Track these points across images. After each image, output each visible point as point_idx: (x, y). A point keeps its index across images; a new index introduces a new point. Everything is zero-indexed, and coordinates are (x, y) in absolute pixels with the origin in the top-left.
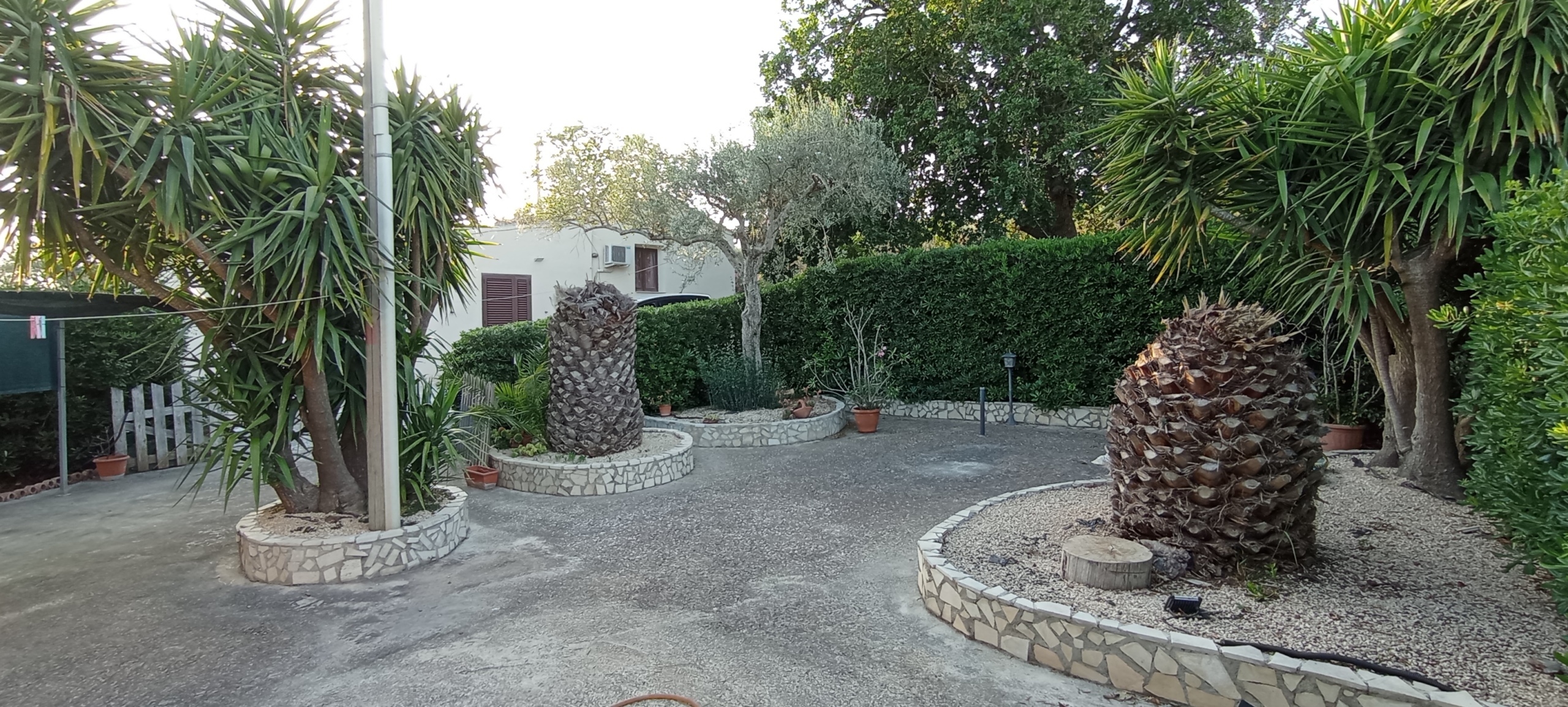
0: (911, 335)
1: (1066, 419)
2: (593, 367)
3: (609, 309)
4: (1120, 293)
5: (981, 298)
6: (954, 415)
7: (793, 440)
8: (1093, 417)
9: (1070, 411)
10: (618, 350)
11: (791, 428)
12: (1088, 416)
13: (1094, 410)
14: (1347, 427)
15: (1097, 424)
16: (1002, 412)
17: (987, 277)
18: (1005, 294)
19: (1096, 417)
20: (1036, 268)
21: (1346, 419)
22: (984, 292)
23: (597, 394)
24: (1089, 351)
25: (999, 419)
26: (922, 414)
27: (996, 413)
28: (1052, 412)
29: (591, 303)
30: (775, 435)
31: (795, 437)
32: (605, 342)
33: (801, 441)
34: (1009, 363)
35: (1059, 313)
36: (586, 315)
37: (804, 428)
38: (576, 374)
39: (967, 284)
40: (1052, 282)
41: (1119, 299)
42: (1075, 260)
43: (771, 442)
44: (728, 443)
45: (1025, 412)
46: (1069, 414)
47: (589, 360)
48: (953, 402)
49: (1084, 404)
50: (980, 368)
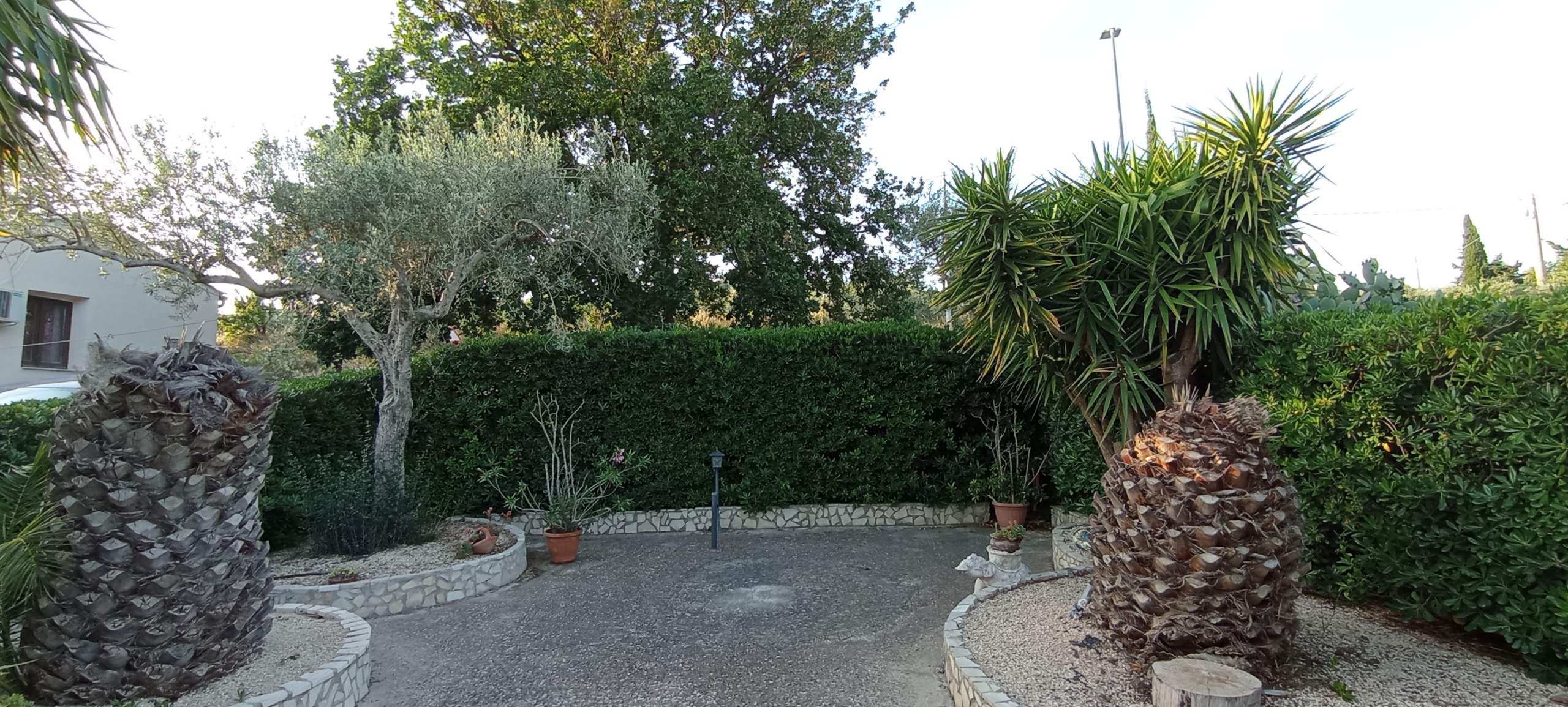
0: (595, 433)
1: (775, 521)
2: (190, 509)
3: (231, 394)
4: (835, 387)
5: (689, 391)
6: (646, 527)
7: (482, 588)
8: (802, 516)
9: (779, 511)
10: (248, 473)
11: (480, 571)
12: (797, 516)
13: (803, 509)
14: (1020, 505)
15: (806, 523)
16: (704, 519)
17: (697, 367)
18: (718, 386)
19: (805, 515)
20: (752, 359)
21: (1018, 499)
22: (692, 383)
23: (196, 563)
24: (801, 448)
25: (701, 527)
26: (602, 530)
27: (696, 521)
28: (760, 515)
29: (192, 383)
30: (458, 585)
31: (485, 583)
32: (226, 457)
33: (493, 589)
34: (717, 463)
35: (775, 407)
36: (184, 404)
37: (497, 568)
38: (142, 527)
39: (671, 374)
40: (770, 374)
41: (835, 393)
42: (794, 352)
43: (452, 596)
44: (380, 610)
45: (731, 517)
46: (777, 515)
47: (183, 494)
48: (646, 511)
49: (795, 503)
50: (682, 470)
